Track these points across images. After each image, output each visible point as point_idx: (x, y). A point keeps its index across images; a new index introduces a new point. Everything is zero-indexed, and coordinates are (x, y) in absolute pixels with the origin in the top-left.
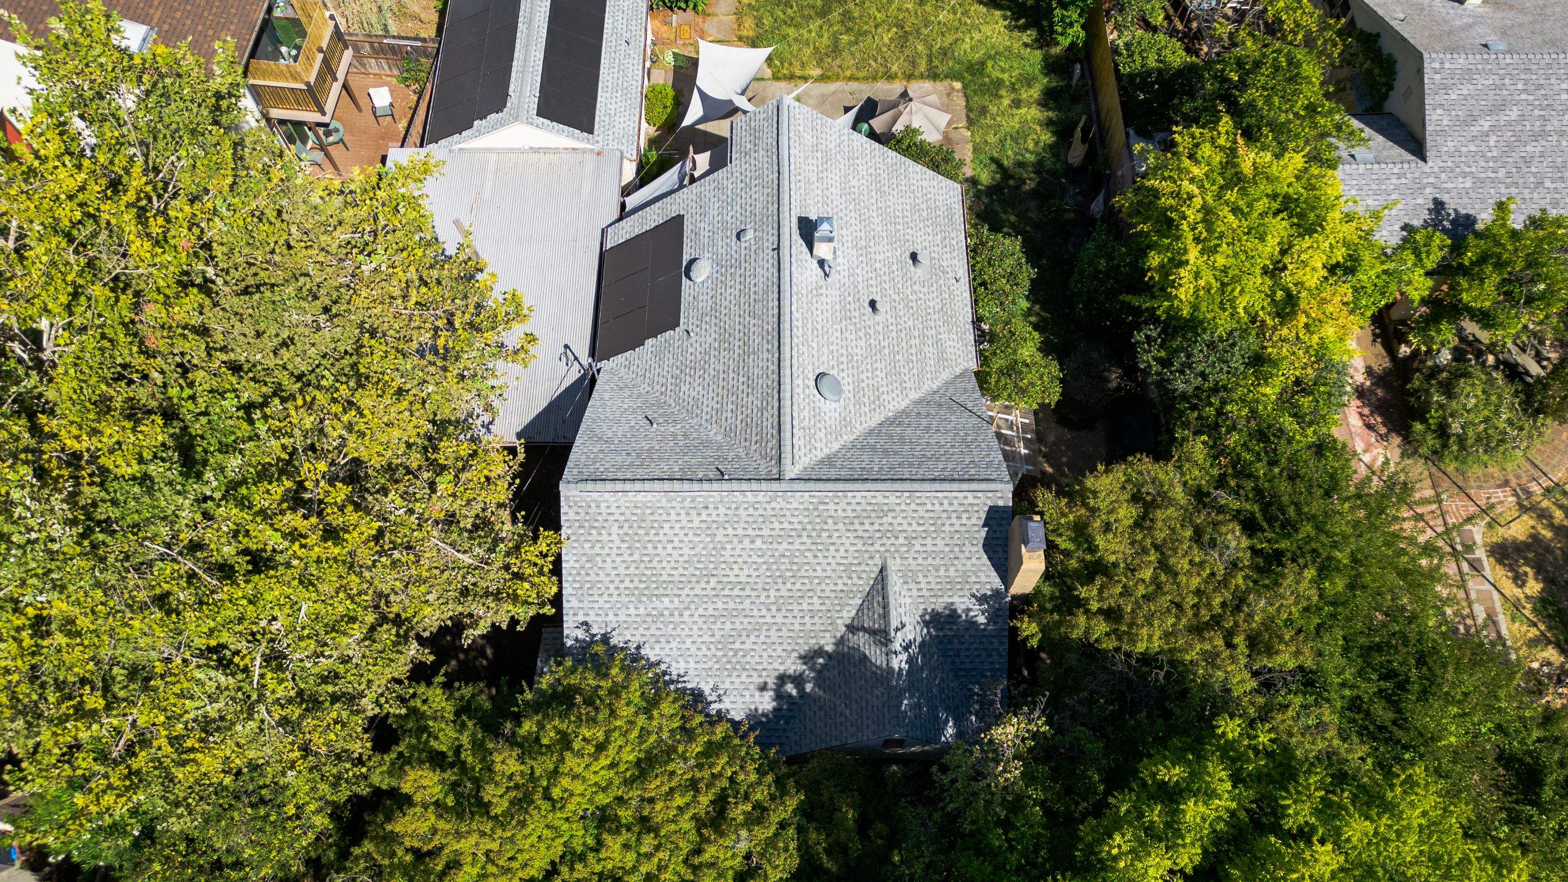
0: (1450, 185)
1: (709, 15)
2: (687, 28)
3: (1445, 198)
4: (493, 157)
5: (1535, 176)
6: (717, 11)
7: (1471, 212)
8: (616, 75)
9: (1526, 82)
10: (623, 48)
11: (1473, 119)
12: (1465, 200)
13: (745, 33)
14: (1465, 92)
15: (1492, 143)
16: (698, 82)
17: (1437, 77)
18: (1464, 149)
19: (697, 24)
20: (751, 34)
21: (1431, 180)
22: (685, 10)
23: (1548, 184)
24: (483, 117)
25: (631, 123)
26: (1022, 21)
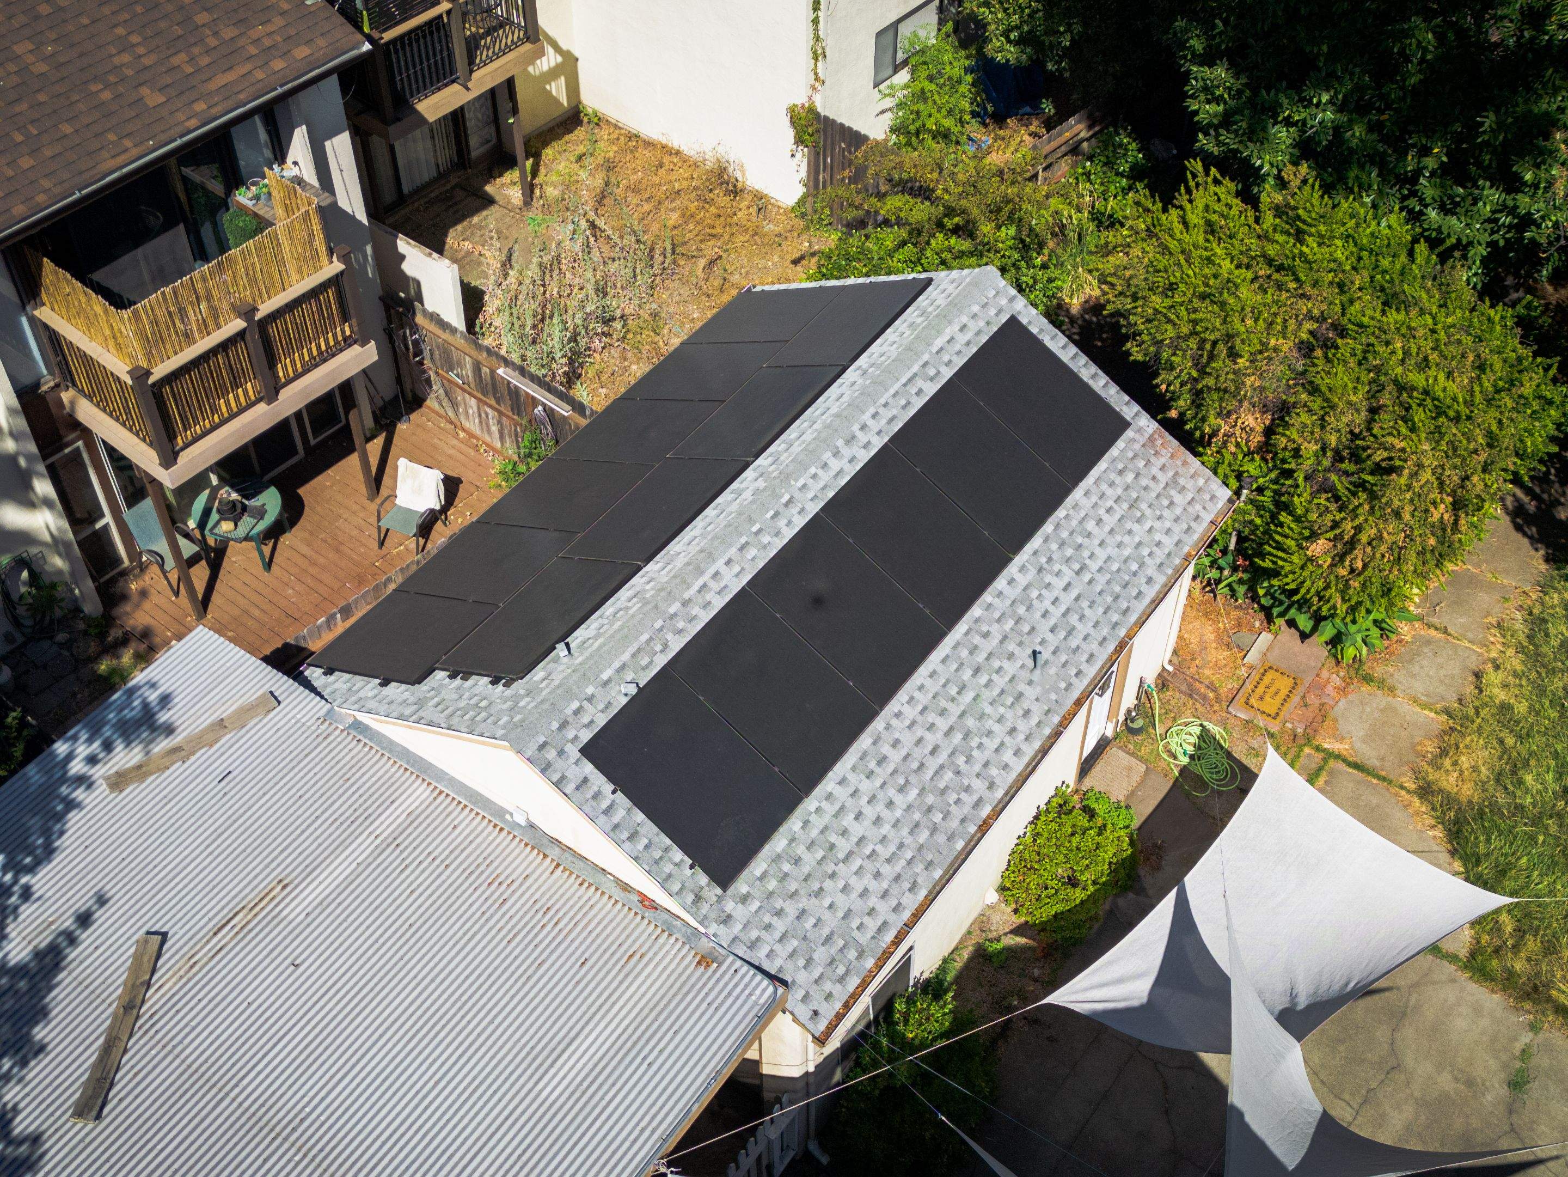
1: (1368, 679)
2: (1284, 685)
4: (419, 794)
6: (1399, 678)
8: (931, 739)
13: (1449, 782)
16: (1190, 880)
19: (1319, 687)
20: (1468, 791)
22: (1304, 636)
24: (459, 671)
25: (884, 909)
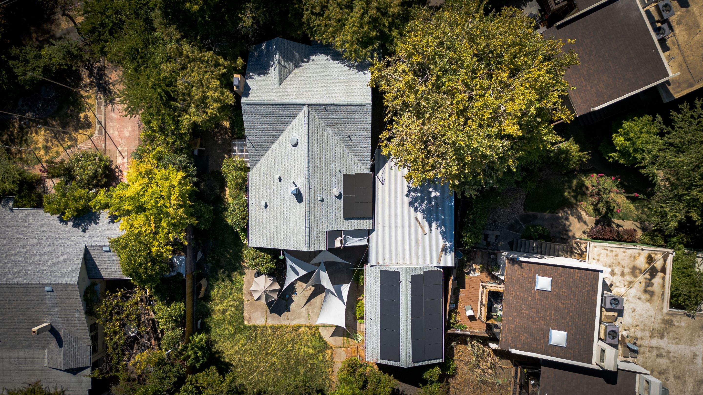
0: (79, 237)
3: (82, 233)
5: (48, 241)
7: (74, 228)
9: (42, 274)
10: (373, 316)
11: (65, 261)
12: (75, 233)
14: (65, 270)
15: (60, 252)
17: (74, 275)
18: (71, 250)
21: (85, 239)
23: (44, 238)
26: (217, 356)
